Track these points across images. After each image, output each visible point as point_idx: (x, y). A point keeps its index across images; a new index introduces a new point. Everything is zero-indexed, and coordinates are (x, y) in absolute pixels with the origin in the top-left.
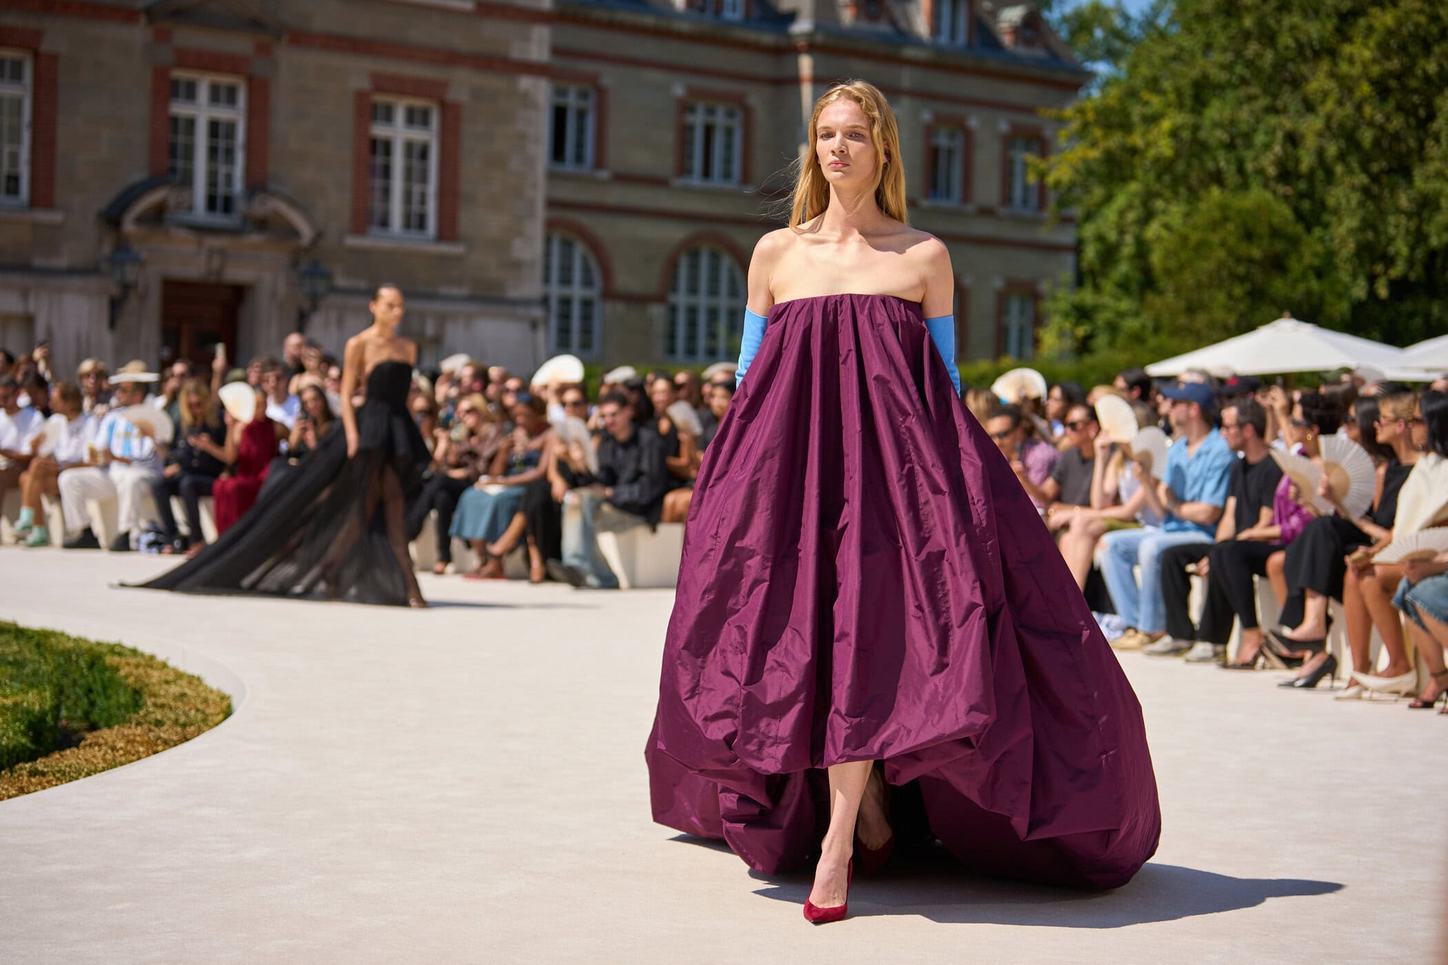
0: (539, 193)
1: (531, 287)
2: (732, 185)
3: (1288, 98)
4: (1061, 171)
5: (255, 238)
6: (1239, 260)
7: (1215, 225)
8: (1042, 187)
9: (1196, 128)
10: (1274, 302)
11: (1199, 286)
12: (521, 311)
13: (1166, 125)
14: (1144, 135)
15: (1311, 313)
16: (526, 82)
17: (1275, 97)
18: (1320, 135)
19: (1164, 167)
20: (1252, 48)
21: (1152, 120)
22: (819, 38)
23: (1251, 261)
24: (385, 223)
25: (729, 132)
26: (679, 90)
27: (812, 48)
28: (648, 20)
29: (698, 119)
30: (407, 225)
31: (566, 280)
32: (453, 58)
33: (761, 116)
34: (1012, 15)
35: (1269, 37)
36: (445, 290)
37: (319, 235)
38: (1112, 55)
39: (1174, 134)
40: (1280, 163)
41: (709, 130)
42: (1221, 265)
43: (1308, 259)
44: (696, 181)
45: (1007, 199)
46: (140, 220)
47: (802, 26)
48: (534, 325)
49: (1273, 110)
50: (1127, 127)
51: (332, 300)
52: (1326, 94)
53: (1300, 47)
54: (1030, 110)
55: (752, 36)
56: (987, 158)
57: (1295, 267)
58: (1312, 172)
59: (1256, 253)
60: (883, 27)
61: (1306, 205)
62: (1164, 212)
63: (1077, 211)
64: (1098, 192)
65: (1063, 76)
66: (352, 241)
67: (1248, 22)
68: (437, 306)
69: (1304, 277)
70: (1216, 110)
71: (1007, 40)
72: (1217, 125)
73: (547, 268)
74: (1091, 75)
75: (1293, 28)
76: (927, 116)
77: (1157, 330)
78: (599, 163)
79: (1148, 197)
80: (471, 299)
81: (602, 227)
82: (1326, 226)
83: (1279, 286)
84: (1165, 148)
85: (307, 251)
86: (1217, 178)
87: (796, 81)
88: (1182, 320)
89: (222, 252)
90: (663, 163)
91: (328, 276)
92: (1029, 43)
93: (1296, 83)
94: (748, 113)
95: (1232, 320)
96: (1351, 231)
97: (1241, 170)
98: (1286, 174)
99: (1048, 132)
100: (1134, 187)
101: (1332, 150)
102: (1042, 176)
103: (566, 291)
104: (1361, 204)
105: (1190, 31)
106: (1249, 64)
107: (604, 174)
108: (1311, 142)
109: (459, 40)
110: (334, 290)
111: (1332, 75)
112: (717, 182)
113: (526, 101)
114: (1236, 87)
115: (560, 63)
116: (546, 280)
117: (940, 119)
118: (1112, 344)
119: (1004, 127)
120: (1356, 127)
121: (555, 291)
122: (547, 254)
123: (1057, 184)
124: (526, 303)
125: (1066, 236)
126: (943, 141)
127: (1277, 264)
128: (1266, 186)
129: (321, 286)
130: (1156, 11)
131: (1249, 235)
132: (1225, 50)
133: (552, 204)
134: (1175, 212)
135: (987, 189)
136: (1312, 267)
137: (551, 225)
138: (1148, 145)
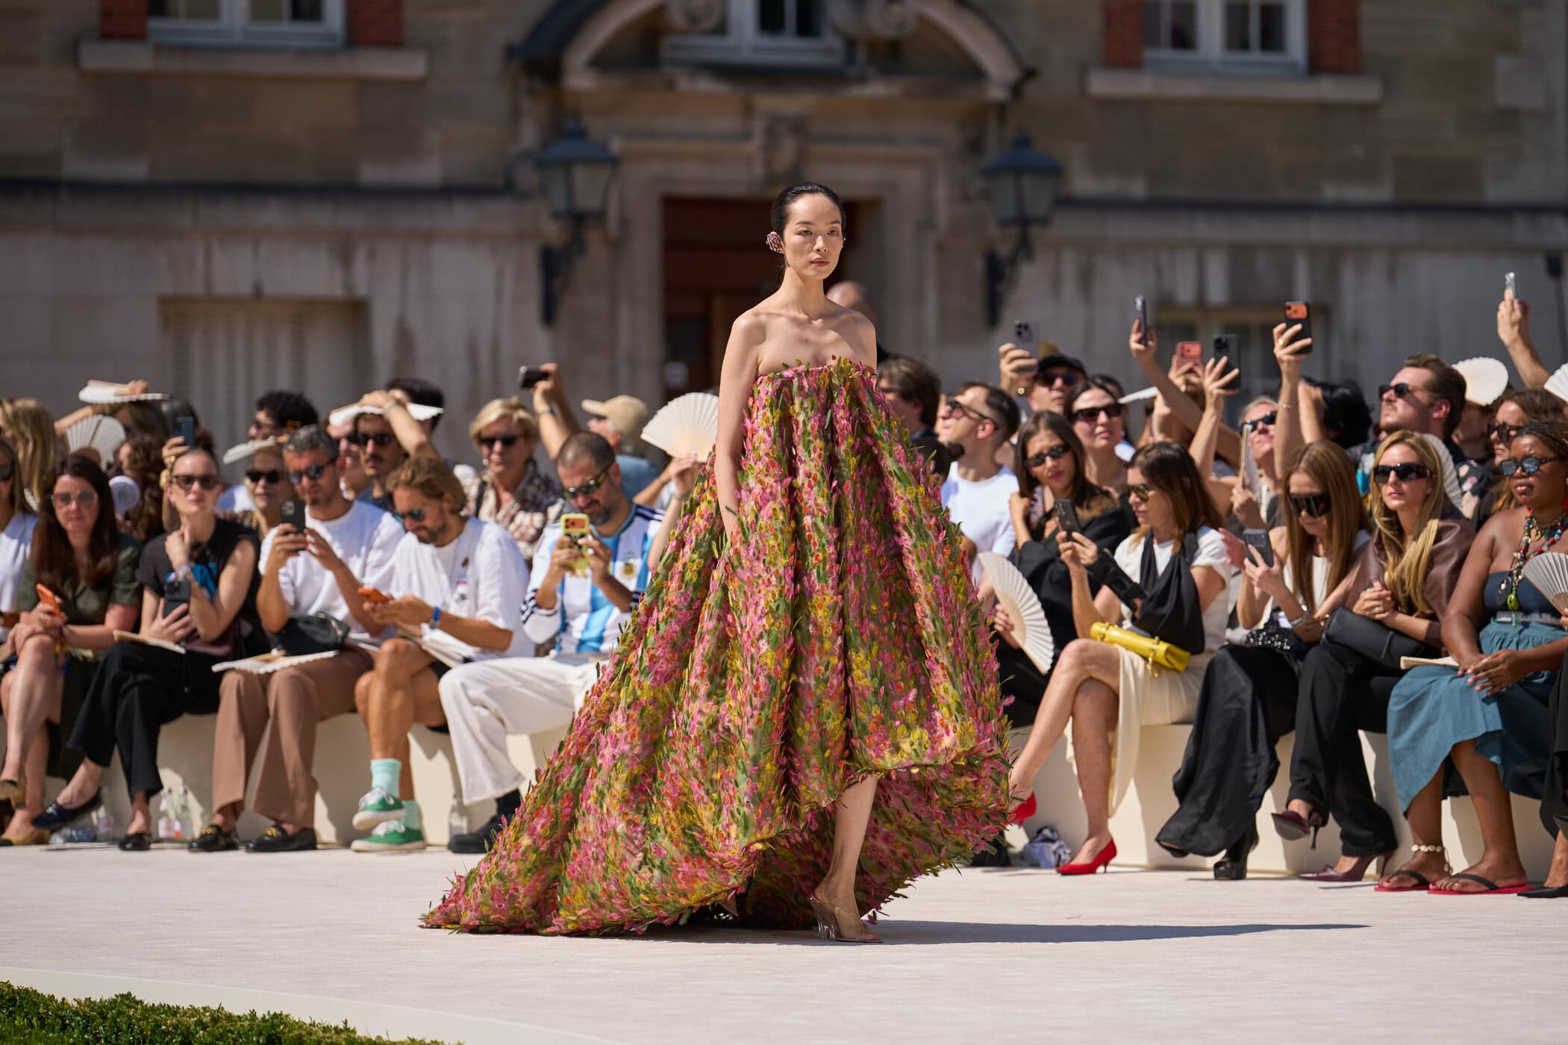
1: (1545, 172)
5: (876, 89)
24: (1183, 38)
30: (1237, 40)
36: (1330, 192)
37: (1029, 74)
46: (601, 63)
48: (1556, 266)
51: (1067, 226)
66: (1103, 84)
68: (1318, 231)
80: (1397, 208)
85: (1001, 109)
89: (799, 127)
91: (1055, 171)
110: (1067, 202)
129: (1037, 195)
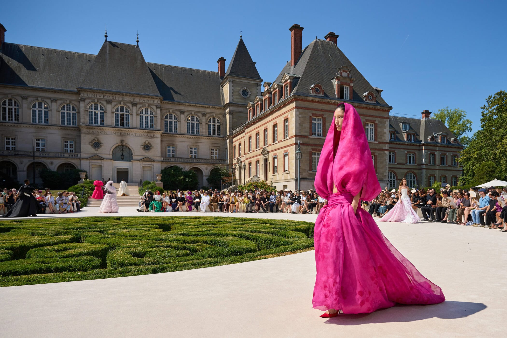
0: (388, 167)
1: (387, 179)
2: (413, 164)
3: (494, 148)
4: (460, 160)
6: (488, 171)
7: (484, 166)
8: (457, 162)
9: (480, 153)
10: (493, 177)
11: (482, 175)
12: (386, 182)
13: (476, 153)
14: (473, 154)
15: (499, 178)
16: (385, 152)
17: (492, 148)
18: (499, 153)
19: (476, 159)
20: (489, 141)
21: (474, 152)
22: (425, 144)
23: (490, 171)
25: (413, 157)
26: (406, 152)
27: (424, 145)
28: (402, 143)
29: (409, 156)
31: (391, 178)
32: (376, 149)
33: (417, 155)
34: (453, 139)
35: (491, 140)
38: (467, 144)
39: (477, 154)
40: (493, 157)
41: (410, 157)
42: (485, 172)
43: (498, 171)
44: (409, 164)
45: (452, 164)
47: (423, 142)
48: (387, 184)
49: (492, 150)
50: (470, 153)
52: (500, 147)
53: (496, 141)
54: (456, 152)
55: (416, 144)
56: (449, 159)
57: (497, 172)
58: (498, 158)
59: (490, 170)
60: (434, 142)
61: (497, 163)
62: (476, 165)
63: (463, 165)
64: (466, 162)
65: (461, 147)
67: (488, 138)
69: (498, 173)
70: (483, 150)
71: (452, 142)
72: (483, 152)
73: (389, 176)
74: (464, 146)
75: (494, 138)
76: (441, 153)
77: (475, 181)
78: (395, 162)
79: (474, 163)
81: (396, 170)
82: (500, 166)
83: (494, 175)
84: (476, 156)
86: (484, 160)
87: (423, 150)
88: (479, 180)
90: (404, 162)
92: (455, 143)
93: (496, 146)
94: (415, 154)
95: (487, 180)
96: (504, 166)
97: (487, 158)
98: (494, 159)
99: (458, 155)
100: (471, 162)
101: (501, 155)
102: (458, 161)
103: (391, 179)
104: (506, 163)
105: (479, 140)
106: (488, 144)
107: (396, 164)
108: (498, 154)
109: (376, 147)
111: (501, 145)
112: (411, 164)
113: (386, 154)
114: (486, 147)
115: (390, 149)
116: (389, 178)
117: (442, 154)
118: (469, 184)
119: (452, 154)
120: (505, 152)
121: (390, 179)
122: (389, 174)
123: (460, 161)
124: (386, 181)
125: (461, 169)
126: (443, 157)
127: (494, 171)
128: (491, 160)
130: (473, 137)
131: (489, 168)
132: (484, 142)
133: (389, 168)
134: (478, 165)
135: (449, 163)
136: (499, 172)
137: (389, 170)
138: (473, 156)
